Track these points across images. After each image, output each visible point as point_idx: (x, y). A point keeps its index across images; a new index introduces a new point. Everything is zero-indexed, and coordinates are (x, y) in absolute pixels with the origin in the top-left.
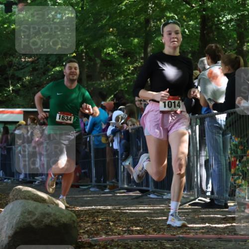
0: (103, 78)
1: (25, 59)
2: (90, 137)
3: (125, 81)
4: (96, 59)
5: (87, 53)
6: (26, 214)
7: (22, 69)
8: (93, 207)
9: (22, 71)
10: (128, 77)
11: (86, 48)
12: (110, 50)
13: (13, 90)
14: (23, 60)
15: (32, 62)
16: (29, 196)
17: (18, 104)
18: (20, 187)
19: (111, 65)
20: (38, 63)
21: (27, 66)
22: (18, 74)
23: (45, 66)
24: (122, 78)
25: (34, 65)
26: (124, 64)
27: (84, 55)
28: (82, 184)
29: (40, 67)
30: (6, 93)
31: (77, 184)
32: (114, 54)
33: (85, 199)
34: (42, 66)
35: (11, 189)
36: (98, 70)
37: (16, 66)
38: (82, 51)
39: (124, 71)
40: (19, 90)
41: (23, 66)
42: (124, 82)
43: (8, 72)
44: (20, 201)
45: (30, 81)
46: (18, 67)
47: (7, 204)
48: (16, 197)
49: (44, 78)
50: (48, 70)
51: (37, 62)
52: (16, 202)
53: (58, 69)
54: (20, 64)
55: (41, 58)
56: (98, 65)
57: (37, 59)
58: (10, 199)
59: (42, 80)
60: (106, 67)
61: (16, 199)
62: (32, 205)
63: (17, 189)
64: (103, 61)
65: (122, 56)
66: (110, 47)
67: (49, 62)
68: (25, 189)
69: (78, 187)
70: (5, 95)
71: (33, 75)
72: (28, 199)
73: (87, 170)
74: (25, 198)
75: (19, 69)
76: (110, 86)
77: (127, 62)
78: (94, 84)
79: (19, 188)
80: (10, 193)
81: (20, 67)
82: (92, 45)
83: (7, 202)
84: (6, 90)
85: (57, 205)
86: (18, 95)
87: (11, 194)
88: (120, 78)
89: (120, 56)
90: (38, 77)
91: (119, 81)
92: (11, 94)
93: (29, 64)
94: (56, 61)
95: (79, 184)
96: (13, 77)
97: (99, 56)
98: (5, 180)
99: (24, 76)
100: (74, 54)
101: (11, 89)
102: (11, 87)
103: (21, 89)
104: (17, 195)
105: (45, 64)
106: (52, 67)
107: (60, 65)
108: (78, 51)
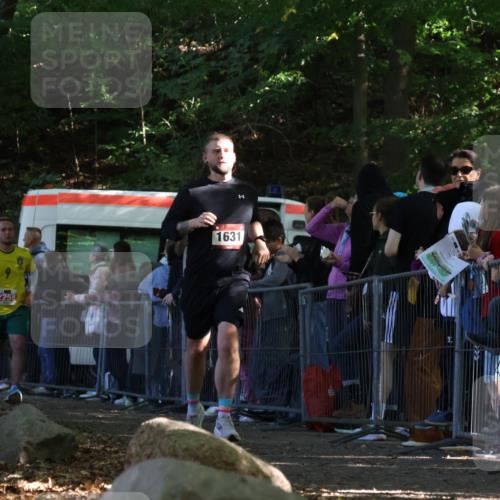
0: (417, 110)
1: (189, 45)
2: (370, 283)
3: (481, 118)
4: (399, 51)
5: (371, 34)
7: (178, 75)
8: (375, 491)
9: (180, 81)
10: (493, 108)
11: (368, 18)
12: (440, 26)
13: (149, 136)
14: (183, 48)
15: (210, 56)
16: (186, 450)
17: (165, 180)
18: (162, 420)
19: (442, 72)
20: (226, 57)
21: (195, 67)
22: (168, 90)
23: (246, 67)
24: (475, 111)
25: (213, 63)
26: (480, 70)
27: (362, 37)
28: (341, 421)
29: (232, 70)
30: (129, 146)
31: (326, 420)
32: (453, 38)
33: (350, 465)
34: (240, 70)
35: (134, 426)
36: (402, 85)
37: (161, 65)
38: (358, 25)
39: (482, 91)
40: (169, 136)
41: (182, 66)
42: (480, 122)
44: (159, 462)
45: (200, 113)
46: (167, 70)
47: (120, 470)
48: (148, 451)
49: (240, 102)
50: (254, 81)
51: (223, 55)
52: (147, 464)
53: (282, 77)
54: (174, 62)
55: (235, 46)
56: (405, 71)
57: (226, 47)
58: (131, 456)
59: (234, 108)
60: (428, 77)
61: (149, 457)
62: (194, 474)
63: (151, 427)
64: (418, 56)
65: (477, 45)
66: (441, 18)
67: (260, 55)
68: (176, 428)
69: (329, 428)
70: (128, 150)
71: (211, 93)
72: (184, 458)
73: (357, 382)
74: (175, 455)
76: (436, 134)
77: (491, 63)
78: (390, 126)
79: (159, 425)
80: (131, 438)
81: (174, 68)
82: (388, 9)
83: (122, 464)
84: (129, 137)
85: (268, 478)
86: (165, 151)
87: (132, 441)
88: (467, 110)
89: (471, 45)
90: (224, 100)
91: (466, 119)
92: (143, 149)
93: (199, 60)
94: (279, 56)
95: (333, 421)
97: (409, 44)
98: (117, 402)
99: (185, 96)
100: (334, 35)
101: (143, 133)
102: (145, 129)
103: (174, 135)
104: (152, 444)
105: (246, 61)
106: (265, 73)
107: (291, 65)
108: (345, 27)
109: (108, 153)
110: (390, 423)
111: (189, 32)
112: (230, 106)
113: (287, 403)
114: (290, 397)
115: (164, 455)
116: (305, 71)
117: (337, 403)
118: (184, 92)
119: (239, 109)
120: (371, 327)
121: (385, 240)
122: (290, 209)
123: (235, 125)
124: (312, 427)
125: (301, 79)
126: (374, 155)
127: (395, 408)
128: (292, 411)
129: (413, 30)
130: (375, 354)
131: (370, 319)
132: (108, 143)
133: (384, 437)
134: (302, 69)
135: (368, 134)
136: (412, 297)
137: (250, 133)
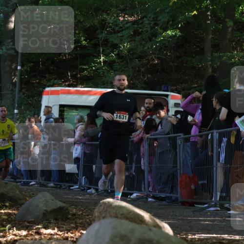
0: (236, 49)
1: (124, 17)
4: (227, 20)
5: (214, 13)
6: (117, 239)
7: (118, 32)
8: (215, 235)
9: (119, 35)
11: (212, 4)
13: (104, 62)
14: (121, 19)
15: (134, 22)
16: (122, 214)
18: (110, 200)
20: (142, 23)
21: (127, 28)
22: (114, 39)
23: (152, 28)
25: (136, 26)
27: (209, 13)
28: (198, 201)
29: (145, 29)
30: (94, 66)
31: (190, 200)
33: (202, 223)
34: (149, 29)
35: (96, 203)
36: (228, 36)
37: (110, 27)
38: (207, 7)
40: (114, 62)
41: (121, 28)
43: (100, 36)
44: (109, 220)
45: (129, 50)
46: (113, 29)
47: (90, 224)
48: (104, 215)
49: (149, 45)
50: (156, 35)
51: (141, 22)
52: (103, 221)
53: (169, 32)
54: (116, 25)
55: (146, 17)
56: (230, 30)
57: (142, 18)
58: (95, 217)
59: (146, 48)
60: (241, 33)
61: (104, 218)
62: (126, 226)
63: (105, 203)
64: (236, 22)
67: (159, 22)
68: (117, 204)
69: (192, 205)
70: (94, 68)
71: (135, 41)
72: (121, 218)
73: (205, 182)
74: (116, 217)
75: (115, 32)
78: (223, 56)
79: (109, 202)
80: (95, 209)
81: (117, 28)
83: (91, 221)
84: (94, 62)
85: (160, 228)
86: (112, 69)
87: (96, 210)
90: (141, 44)
92: (101, 68)
93: (129, 25)
94: (169, 21)
95: (194, 201)
96: (106, 42)
97: (232, 17)
98: (88, 191)
99: (122, 42)
100: (195, 12)
101: (102, 60)
102: (102, 58)
103: (116, 61)
104: (106, 211)
105: (152, 25)
106: (161, 31)
107: (174, 27)
108: (200, 8)
109: (84, 70)
110: (222, 202)
111: (124, 11)
112: (144, 47)
113: (171, 192)
114: (173, 189)
115: (111, 216)
116: (181, 29)
117: (196, 192)
118: (121, 40)
119: (148, 48)
120: (212, 155)
121: (219, 113)
122: (173, 98)
123: (146, 56)
124: (184, 204)
125: (179, 34)
126: (214, 71)
127: (224, 195)
128: (174, 196)
129: (234, 10)
130: (215, 168)
131: (212, 151)
132: (84, 65)
133: (219, 209)
134: (179, 29)
135: (211, 61)
136: (233, 140)
137: (154, 60)
